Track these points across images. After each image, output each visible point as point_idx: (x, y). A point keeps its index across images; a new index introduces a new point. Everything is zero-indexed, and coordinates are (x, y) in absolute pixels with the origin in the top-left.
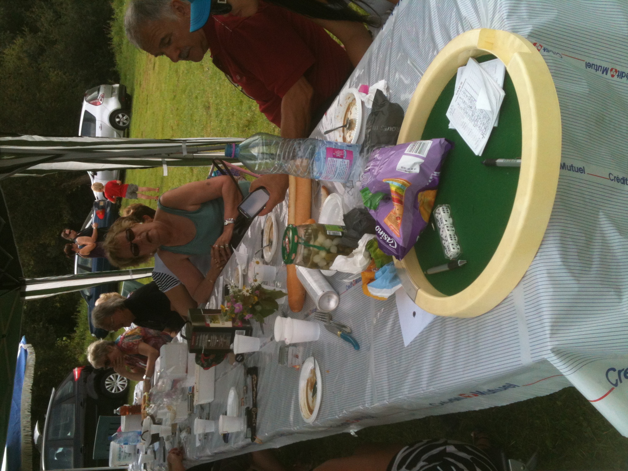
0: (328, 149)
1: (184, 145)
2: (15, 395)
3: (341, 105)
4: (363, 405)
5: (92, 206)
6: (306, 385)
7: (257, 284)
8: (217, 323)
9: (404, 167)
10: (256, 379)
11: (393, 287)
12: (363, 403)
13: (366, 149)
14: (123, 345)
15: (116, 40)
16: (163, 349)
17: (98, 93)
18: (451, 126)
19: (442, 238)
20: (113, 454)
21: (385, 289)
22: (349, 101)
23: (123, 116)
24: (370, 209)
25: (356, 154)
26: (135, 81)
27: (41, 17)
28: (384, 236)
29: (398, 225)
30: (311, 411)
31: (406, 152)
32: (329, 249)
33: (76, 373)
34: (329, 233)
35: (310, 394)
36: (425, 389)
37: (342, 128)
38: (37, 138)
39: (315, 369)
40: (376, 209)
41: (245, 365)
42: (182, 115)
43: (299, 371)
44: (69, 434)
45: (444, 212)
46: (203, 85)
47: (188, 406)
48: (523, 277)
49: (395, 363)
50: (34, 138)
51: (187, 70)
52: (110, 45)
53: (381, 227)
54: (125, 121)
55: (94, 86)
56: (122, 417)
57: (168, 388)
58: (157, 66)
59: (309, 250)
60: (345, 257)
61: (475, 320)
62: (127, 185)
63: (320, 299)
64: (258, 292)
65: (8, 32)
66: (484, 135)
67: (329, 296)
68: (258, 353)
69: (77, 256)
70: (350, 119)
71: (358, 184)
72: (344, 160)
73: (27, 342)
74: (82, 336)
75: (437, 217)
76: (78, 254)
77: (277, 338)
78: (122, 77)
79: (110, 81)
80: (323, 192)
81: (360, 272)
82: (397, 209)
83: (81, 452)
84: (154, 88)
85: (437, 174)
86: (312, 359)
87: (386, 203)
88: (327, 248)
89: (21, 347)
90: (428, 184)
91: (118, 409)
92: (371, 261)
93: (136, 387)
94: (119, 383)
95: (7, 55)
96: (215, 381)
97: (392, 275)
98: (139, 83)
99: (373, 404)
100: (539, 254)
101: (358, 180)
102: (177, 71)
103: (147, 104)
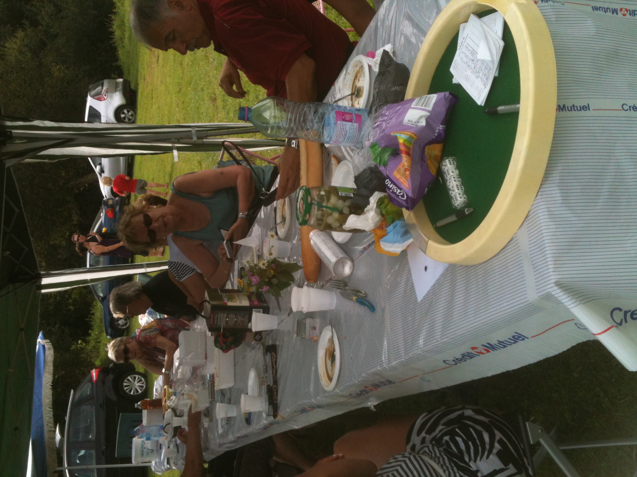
0: (338, 113)
1: (193, 130)
2: (36, 390)
3: (348, 73)
4: (381, 365)
5: (101, 205)
6: (324, 354)
7: (272, 257)
8: (234, 302)
9: (411, 120)
10: (275, 356)
11: (404, 241)
12: (381, 363)
13: (374, 109)
14: (140, 339)
15: (118, 33)
16: (182, 336)
17: (102, 88)
18: (454, 81)
19: (449, 189)
20: (136, 450)
21: (397, 244)
22: (357, 69)
23: (128, 112)
24: (380, 165)
25: (365, 116)
26: (139, 75)
27: (41, 11)
28: (394, 189)
29: (407, 177)
30: (330, 379)
31: (412, 106)
32: (342, 210)
33: (94, 374)
34: (341, 194)
35: (329, 363)
36: (439, 339)
37: (350, 97)
38: (48, 124)
39: (332, 337)
40: (385, 165)
41: (263, 344)
42: (188, 109)
43: (317, 342)
44: (90, 437)
45: (451, 164)
46: (209, 76)
47: (209, 393)
48: (526, 218)
49: (410, 319)
50: (45, 124)
51: (192, 62)
52: (112, 39)
53: (391, 180)
54: (131, 117)
55: (97, 81)
56: (143, 411)
57: (188, 374)
58: (160, 59)
59: (323, 210)
60: (357, 216)
61: (483, 265)
62: (136, 181)
63: (335, 265)
64: (273, 266)
65: (9, 25)
66: (486, 85)
67: (343, 262)
68: (277, 331)
69: (88, 254)
70: (358, 87)
71: (367, 144)
72: (353, 124)
73: (45, 337)
74: (97, 339)
75: (444, 169)
76: (90, 252)
77: (294, 309)
78: (125, 72)
79: (113, 76)
80: (333, 161)
81: (373, 228)
82: (405, 161)
83: (103, 454)
84: (158, 82)
85: (443, 128)
86: (329, 327)
87: (395, 157)
88: (340, 209)
89: (39, 342)
90: (434, 137)
91: (139, 403)
92: (382, 218)
93: (155, 383)
94: (137, 384)
95: (9, 49)
96: (235, 365)
97: (403, 230)
98: (143, 77)
99: (390, 363)
100: (540, 194)
101: (367, 139)
102: (181, 64)
103: (152, 98)
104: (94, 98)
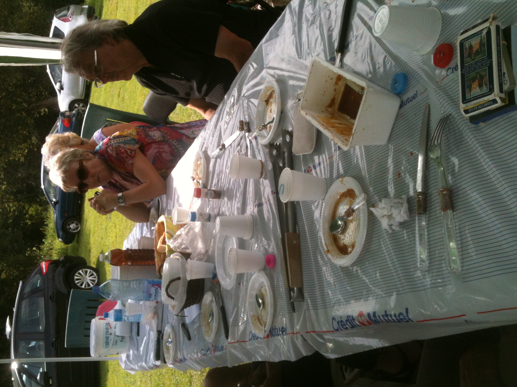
17: (68, 11)
20: (97, 337)
33: (44, 266)
44: (40, 328)
83: (53, 346)
94: (88, 278)
104: (59, 19)
